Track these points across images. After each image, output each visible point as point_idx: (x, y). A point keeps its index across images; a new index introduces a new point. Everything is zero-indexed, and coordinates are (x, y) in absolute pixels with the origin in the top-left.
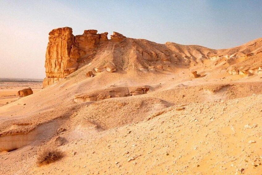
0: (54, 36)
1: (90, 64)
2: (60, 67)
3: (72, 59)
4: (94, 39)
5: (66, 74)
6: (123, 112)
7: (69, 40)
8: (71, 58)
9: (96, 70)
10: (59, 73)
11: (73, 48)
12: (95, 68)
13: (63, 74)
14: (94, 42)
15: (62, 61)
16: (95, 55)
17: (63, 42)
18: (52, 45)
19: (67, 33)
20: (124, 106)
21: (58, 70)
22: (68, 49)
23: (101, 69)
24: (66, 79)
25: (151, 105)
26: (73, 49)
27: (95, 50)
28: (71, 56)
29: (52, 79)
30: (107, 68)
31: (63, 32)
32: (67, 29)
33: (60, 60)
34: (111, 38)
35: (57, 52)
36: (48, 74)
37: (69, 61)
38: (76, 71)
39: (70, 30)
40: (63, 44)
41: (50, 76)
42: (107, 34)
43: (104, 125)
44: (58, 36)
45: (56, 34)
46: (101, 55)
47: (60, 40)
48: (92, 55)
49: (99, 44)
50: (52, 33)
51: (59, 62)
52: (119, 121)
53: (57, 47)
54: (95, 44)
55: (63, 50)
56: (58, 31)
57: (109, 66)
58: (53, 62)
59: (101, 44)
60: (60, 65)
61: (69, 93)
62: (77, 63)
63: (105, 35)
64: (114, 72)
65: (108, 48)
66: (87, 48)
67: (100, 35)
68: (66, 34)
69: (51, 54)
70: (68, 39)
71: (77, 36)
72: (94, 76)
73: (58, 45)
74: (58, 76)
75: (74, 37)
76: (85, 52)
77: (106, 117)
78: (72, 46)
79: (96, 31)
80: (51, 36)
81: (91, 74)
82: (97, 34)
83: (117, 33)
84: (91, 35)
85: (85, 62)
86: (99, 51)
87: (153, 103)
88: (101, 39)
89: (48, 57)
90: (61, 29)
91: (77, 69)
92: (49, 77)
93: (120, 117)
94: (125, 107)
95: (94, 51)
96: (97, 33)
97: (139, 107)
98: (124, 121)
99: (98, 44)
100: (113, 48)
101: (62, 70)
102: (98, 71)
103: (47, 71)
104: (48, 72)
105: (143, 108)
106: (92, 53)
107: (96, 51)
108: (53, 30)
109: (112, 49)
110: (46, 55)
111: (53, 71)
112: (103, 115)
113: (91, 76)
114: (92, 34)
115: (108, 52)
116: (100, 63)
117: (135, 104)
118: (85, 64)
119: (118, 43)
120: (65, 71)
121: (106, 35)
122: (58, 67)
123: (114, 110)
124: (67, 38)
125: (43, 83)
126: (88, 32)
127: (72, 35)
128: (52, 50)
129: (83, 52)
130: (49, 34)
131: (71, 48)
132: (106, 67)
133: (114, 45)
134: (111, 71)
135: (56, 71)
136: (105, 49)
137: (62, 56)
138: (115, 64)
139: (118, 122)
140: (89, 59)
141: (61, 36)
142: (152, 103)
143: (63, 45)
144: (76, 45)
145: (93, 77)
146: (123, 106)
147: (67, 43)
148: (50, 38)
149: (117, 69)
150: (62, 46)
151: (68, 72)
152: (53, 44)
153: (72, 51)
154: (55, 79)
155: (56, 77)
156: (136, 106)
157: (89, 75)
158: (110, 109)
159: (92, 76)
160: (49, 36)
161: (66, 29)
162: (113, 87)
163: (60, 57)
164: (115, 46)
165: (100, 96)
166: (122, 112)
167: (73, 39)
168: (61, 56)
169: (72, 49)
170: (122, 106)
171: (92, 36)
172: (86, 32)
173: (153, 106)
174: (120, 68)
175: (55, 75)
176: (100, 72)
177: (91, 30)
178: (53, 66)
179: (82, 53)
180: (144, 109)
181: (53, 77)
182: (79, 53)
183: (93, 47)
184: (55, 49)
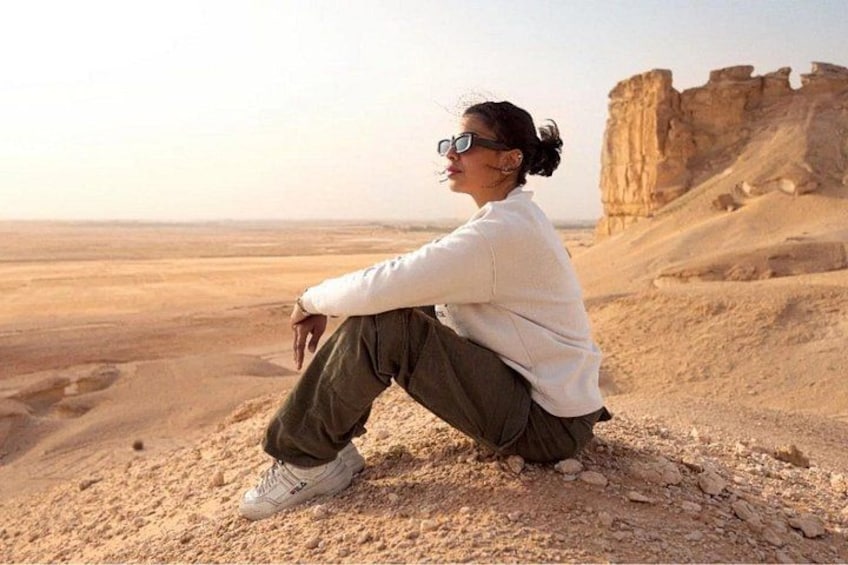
0: (621, 100)
1: (728, 172)
2: (640, 187)
3: (672, 162)
4: (741, 92)
5: (656, 205)
6: (704, 336)
7: (664, 107)
8: (668, 158)
9: (747, 188)
10: (637, 203)
11: (673, 127)
12: (742, 182)
13: (646, 206)
14: (741, 102)
15: (646, 168)
16: (745, 142)
17: (646, 115)
18: (617, 127)
19: (656, 86)
20: (715, 314)
21: (634, 194)
22: (660, 132)
23: (761, 185)
24: (651, 219)
25: (827, 315)
26: (674, 133)
27: (746, 128)
28: (669, 153)
29: (619, 219)
30: (785, 181)
31: (646, 85)
32: (656, 76)
33: (638, 166)
34: (803, 82)
35: (631, 144)
36: (609, 207)
37: (664, 167)
38: (684, 196)
39: (666, 75)
40: (645, 119)
41: (614, 211)
42: (787, 72)
43: (625, 376)
44: (633, 98)
45: (628, 94)
46: (766, 143)
47: (639, 107)
48: (735, 144)
49: (759, 106)
50: (617, 92)
51: (635, 172)
52: (682, 369)
53: (630, 129)
54: (745, 108)
55: (647, 138)
56: (632, 85)
57: (789, 176)
58: (620, 170)
59: (765, 106)
60: (639, 180)
61: (653, 260)
62: (688, 173)
63: (780, 76)
64: (807, 192)
65: (789, 116)
66: (719, 123)
67: (762, 79)
68: (654, 89)
69: (614, 151)
70: (661, 104)
71: (686, 92)
72: (736, 206)
73: (632, 123)
74: (634, 211)
75: (679, 95)
76: (713, 137)
77: (643, 348)
78: (672, 123)
79: (750, 68)
80: (614, 101)
81: (726, 202)
82: (754, 78)
83: (826, 65)
84: (732, 82)
85: (714, 167)
86: (759, 129)
87: (837, 311)
88: (766, 90)
89: (607, 160)
90: (640, 76)
91: (687, 190)
92: (611, 215)
93: (689, 356)
94: (717, 318)
95: (742, 130)
96: (754, 74)
97: (770, 321)
98: (700, 371)
99: (757, 107)
100: (810, 115)
101: (645, 193)
102: (751, 192)
103: (606, 200)
104: (609, 201)
105: (790, 325)
106: (735, 139)
107: (749, 130)
108: (620, 84)
109: (804, 118)
110: (602, 155)
111: (621, 198)
112: (636, 343)
113: (726, 209)
114: (736, 78)
115: (790, 128)
116: (759, 168)
117: (757, 311)
118: (713, 173)
119: (829, 96)
120: (652, 195)
121: (784, 77)
122: (633, 186)
123: (675, 326)
124: (656, 102)
125: (597, 230)
126: (723, 76)
127: (672, 90)
128: (616, 140)
129: (706, 137)
130: (610, 96)
131: (669, 127)
132: (778, 179)
133: (814, 105)
134: (796, 189)
135: (629, 197)
136: (782, 121)
137: (644, 153)
138: (813, 168)
139: (677, 372)
140: (725, 158)
141: (642, 95)
142: (832, 308)
143: (647, 123)
144: (686, 118)
145: (734, 209)
146: (710, 316)
147: (658, 115)
148: (612, 107)
149: (819, 184)
150: (642, 124)
151: (659, 197)
152: (619, 122)
153: (672, 135)
154: (628, 219)
155: (629, 214)
156: (761, 317)
157: (719, 207)
158: (664, 322)
159: (730, 209)
160: (608, 101)
161: (652, 75)
162: (795, 242)
163: (638, 156)
164: (818, 107)
165: (737, 271)
166: (701, 335)
167: (676, 102)
168: (641, 153)
169: (670, 132)
170: (707, 312)
171: (736, 85)
172: (717, 75)
173: (833, 321)
174: (831, 178)
175: (626, 209)
176: (760, 194)
177: (731, 69)
178: (619, 183)
179: (702, 140)
180: (794, 329)
181: (622, 215)
182: (694, 142)
183: (739, 120)
184: (625, 134)
